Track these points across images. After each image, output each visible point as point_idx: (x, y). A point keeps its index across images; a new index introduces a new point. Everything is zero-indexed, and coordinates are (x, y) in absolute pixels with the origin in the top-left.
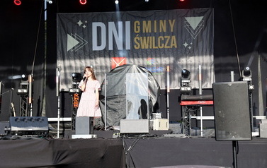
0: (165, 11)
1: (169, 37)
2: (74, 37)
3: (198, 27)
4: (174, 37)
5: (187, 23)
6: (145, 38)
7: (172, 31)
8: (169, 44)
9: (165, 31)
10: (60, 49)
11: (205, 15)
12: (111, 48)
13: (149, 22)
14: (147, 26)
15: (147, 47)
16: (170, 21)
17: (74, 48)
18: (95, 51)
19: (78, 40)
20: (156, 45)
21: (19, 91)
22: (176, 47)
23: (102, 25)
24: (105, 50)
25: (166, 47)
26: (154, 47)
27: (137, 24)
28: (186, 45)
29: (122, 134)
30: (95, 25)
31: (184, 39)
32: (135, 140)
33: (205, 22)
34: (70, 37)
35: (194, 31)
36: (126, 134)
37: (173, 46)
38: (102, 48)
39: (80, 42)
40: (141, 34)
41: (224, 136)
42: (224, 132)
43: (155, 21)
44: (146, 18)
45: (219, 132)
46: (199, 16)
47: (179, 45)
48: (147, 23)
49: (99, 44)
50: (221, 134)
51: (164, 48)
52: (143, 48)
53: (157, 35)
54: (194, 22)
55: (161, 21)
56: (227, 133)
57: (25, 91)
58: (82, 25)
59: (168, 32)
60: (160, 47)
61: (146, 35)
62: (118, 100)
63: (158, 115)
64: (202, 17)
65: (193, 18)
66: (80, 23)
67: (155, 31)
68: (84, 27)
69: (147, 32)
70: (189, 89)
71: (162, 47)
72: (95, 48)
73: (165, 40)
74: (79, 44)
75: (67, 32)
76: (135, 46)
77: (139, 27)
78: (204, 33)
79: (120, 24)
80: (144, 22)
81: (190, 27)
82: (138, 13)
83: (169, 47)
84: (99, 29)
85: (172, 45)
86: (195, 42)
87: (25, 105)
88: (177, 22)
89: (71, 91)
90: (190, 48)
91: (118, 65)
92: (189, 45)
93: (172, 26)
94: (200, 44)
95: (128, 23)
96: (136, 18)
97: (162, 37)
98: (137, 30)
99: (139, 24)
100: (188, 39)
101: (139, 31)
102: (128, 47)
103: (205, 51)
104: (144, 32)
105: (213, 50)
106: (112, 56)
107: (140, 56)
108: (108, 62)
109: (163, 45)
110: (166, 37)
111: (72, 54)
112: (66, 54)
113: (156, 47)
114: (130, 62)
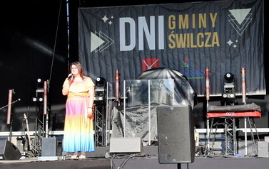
0: (205, 3)
1: (209, 34)
2: (98, 35)
3: (245, 21)
4: (216, 34)
5: (232, 16)
6: (181, 35)
7: (213, 26)
8: (210, 42)
9: (205, 26)
10: (83, 49)
11: (254, 7)
12: (141, 48)
13: (187, 16)
14: (184, 21)
15: (184, 46)
16: (211, 14)
17: (98, 48)
18: (123, 52)
19: (103, 39)
20: (195, 43)
22: (218, 45)
23: (130, 20)
24: (134, 50)
25: (207, 45)
26: (192, 46)
27: (172, 18)
28: (230, 43)
30: (123, 21)
31: (228, 35)
33: (253, 15)
34: (93, 36)
35: (240, 26)
36: (116, 153)
37: (215, 45)
38: (131, 48)
39: (106, 42)
40: (177, 31)
43: (194, 15)
44: (183, 12)
46: (247, 8)
47: (223, 44)
48: (184, 18)
49: (128, 43)
51: (204, 47)
52: (179, 47)
53: (195, 31)
54: (240, 15)
55: (200, 15)
57: (41, 99)
58: (108, 21)
59: (210, 29)
60: (199, 46)
61: (183, 31)
64: (249, 10)
65: (238, 10)
66: (105, 19)
67: (194, 27)
68: (110, 23)
69: (184, 28)
70: (232, 96)
71: (202, 46)
72: (123, 48)
73: (206, 37)
74: (104, 44)
75: (91, 30)
76: (170, 45)
77: (174, 23)
78: (252, 29)
79: (152, 18)
80: (181, 16)
81: (236, 21)
82: (174, 6)
83: (210, 46)
84: (127, 25)
85: (213, 43)
86: (241, 40)
88: (220, 16)
90: (235, 46)
91: (150, 68)
92: (235, 43)
93: (213, 21)
94: (247, 42)
95: (161, 18)
96: (171, 11)
97: (202, 34)
98: (172, 26)
99: (174, 19)
100: (232, 36)
101: (174, 27)
102: (161, 46)
103: (253, 50)
104: (180, 28)
105: (262, 49)
106: (143, 57)
107: (176, 57)
108: (138, 64)
109: (203, 43)
110: (206, 34)
111: (96, 56)
112: (89, 55)
113: (195, 46)
114: (164, 64)
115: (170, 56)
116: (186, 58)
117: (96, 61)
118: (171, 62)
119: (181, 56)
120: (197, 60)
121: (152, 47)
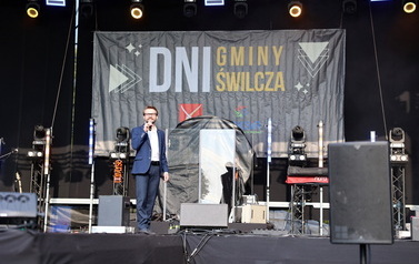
0: (267, 32)
1: (272, 74)
2: (120, 70)
3: (320, 58)
4: (280, 74)
5: (302, 51)
6: (233, 74)
7: (277, 63)
8: (272, 86)
9: (266, 64)
10: (98, 88)
11: (332, 40)
12: (178, 89)
13: (241, 48)
14: (238, 55)
15: (236, 89)
16: (274, 47)
17: (119, 87)
18: (153, 94)
19: (127, 75)
20: (252, 85)
21: (31, 154)
22: (283, 89)
23: (164, 51)
24: (168, 92)
25: (267, 89)
26: (248, 89)
27: (222, 51)
28: (299, 87)
29: (183, 228)
30: (154, 51)
31: (296, 77)
32: (204, 237)
33: (331, 52)
34: (113, 70)
35: (314, 65)
36: (189, 227)
37: (279, 89)
38: (164, 88)
39: (130, 79)
40: (228, 68)
41: (345, 235)
42: (345, 229)
43: (251, 48)
44: (237, 43)
45: (337, 228)
46: (322, 41)
47: (289, 88)
48: (238, 51)
49: (160, 82)
50: (341, 232)
51: (263, 91)
52: (230, 89)
53: (252, 70)
54: (314, 50)
55: (260, 48)
56: (351, 231)
57: (40, 154)
58: (135, 51)
59: (272, 67)
60: (257, 90)
61: (236, 69)
62: (186, 172)
63: (251, 198)
64: (327, 43)
65: (311, 44)
66: (130, 48)
67: (251, 64)
68: (137, 53)
69: (237, 64)
70: (302, 158)
71: (261, 89)
72: (154, 88)
73: (266, 78)
74: (127, 82)
75: (110, 62)
76: (218, 87)
77: (224, 57)
78: (329, 69)
79: (195, 50)
80: (233, 49)
81: (307, 58)
82: (224, 34)
83: (271, 90)
84: (160, 58)
85: (277, 86)
86: (314, 83)
87: (39, 177)
88: (286, 49)
89: (114, 156)
90: (305, 92)
91: (189, 116)
92: (305, 87)
93: (277, 56)
94: (322, 86)
95: (207, 50)
96: (221, 41)
97: (261, 73)
98: (221, 61)
99: (225, 51)
100: (302, 78)
101: (224, 64)
102: (206, 88)
103: (329, 97)
104: (232, 64)
105: (342, 97)
106: (180, 101)
107: (226, 103)
108: (174, 110)
109: (262, 85)
110: (267, 73)
111: (116, 98)
112: (106, 96)
113: (252, 90)
114: (209, 112)
115: (218, 101)
116: (240, 105)
117: (116, 104)
118: (218, 109)
119: (233, 102)
120: (254, 108)
121: (193, 88)
